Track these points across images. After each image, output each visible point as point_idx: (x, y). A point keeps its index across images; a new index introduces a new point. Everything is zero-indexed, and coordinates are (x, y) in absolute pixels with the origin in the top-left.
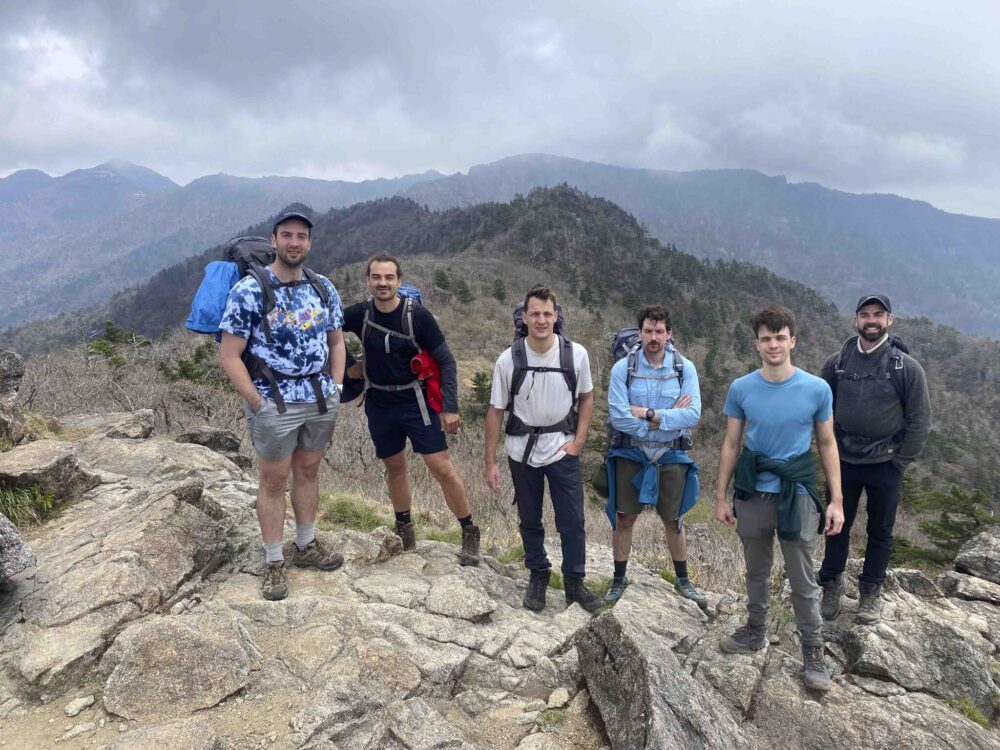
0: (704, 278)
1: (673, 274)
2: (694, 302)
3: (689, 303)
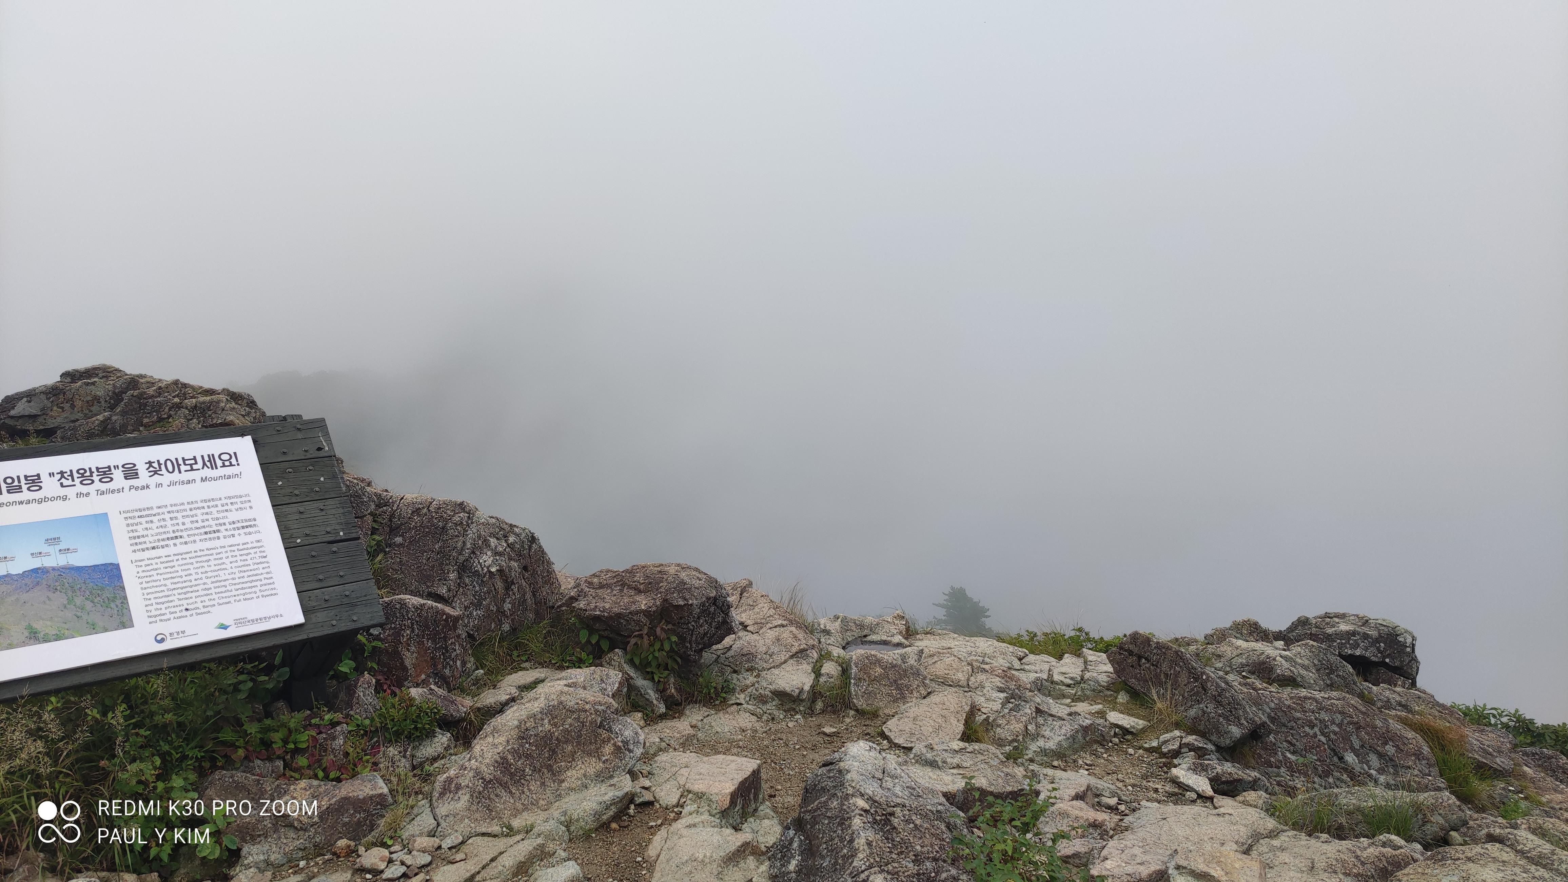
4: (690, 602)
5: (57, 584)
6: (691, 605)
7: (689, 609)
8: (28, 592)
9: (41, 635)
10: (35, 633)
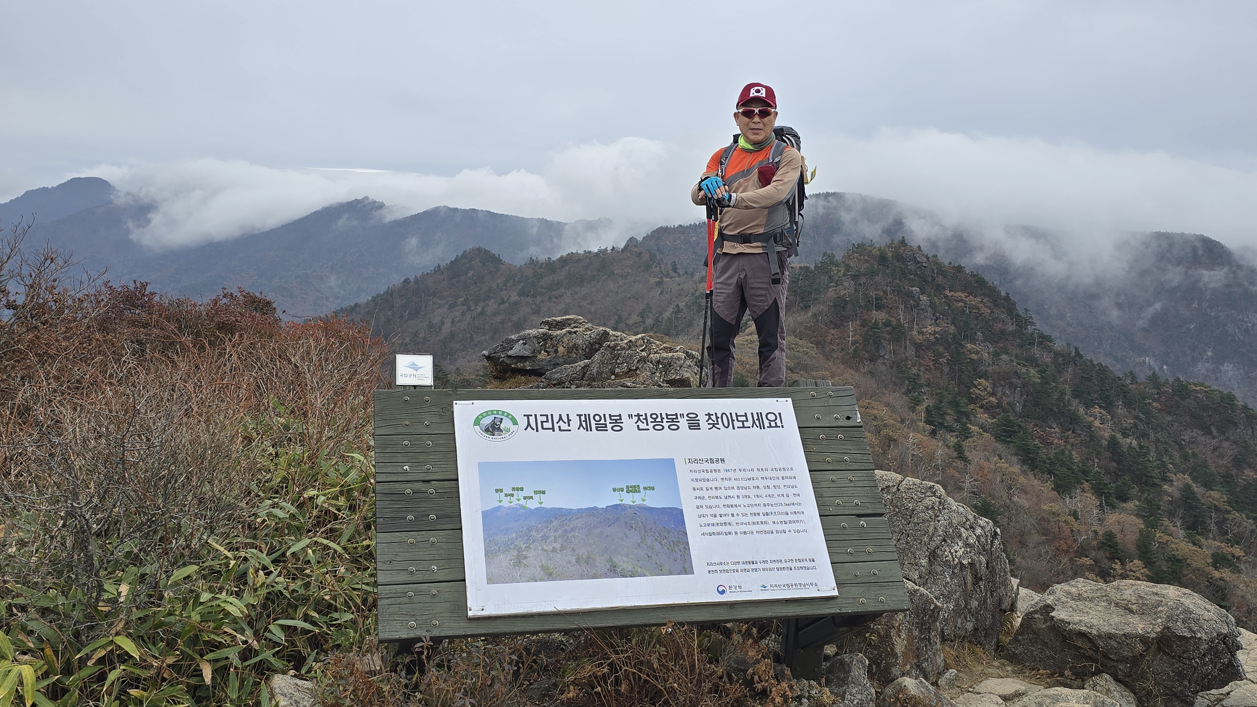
0: (1128, 404)
1: (1077, 394)
2: (1113, 442)
3: (1104, 443)
4: (1199, 635)
5: (633, 522)
6: (1200, 639)
7: (1195, 643)
8: (609, 526)
9: (619, 570)
10: (615, 567)
